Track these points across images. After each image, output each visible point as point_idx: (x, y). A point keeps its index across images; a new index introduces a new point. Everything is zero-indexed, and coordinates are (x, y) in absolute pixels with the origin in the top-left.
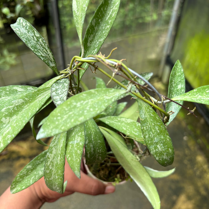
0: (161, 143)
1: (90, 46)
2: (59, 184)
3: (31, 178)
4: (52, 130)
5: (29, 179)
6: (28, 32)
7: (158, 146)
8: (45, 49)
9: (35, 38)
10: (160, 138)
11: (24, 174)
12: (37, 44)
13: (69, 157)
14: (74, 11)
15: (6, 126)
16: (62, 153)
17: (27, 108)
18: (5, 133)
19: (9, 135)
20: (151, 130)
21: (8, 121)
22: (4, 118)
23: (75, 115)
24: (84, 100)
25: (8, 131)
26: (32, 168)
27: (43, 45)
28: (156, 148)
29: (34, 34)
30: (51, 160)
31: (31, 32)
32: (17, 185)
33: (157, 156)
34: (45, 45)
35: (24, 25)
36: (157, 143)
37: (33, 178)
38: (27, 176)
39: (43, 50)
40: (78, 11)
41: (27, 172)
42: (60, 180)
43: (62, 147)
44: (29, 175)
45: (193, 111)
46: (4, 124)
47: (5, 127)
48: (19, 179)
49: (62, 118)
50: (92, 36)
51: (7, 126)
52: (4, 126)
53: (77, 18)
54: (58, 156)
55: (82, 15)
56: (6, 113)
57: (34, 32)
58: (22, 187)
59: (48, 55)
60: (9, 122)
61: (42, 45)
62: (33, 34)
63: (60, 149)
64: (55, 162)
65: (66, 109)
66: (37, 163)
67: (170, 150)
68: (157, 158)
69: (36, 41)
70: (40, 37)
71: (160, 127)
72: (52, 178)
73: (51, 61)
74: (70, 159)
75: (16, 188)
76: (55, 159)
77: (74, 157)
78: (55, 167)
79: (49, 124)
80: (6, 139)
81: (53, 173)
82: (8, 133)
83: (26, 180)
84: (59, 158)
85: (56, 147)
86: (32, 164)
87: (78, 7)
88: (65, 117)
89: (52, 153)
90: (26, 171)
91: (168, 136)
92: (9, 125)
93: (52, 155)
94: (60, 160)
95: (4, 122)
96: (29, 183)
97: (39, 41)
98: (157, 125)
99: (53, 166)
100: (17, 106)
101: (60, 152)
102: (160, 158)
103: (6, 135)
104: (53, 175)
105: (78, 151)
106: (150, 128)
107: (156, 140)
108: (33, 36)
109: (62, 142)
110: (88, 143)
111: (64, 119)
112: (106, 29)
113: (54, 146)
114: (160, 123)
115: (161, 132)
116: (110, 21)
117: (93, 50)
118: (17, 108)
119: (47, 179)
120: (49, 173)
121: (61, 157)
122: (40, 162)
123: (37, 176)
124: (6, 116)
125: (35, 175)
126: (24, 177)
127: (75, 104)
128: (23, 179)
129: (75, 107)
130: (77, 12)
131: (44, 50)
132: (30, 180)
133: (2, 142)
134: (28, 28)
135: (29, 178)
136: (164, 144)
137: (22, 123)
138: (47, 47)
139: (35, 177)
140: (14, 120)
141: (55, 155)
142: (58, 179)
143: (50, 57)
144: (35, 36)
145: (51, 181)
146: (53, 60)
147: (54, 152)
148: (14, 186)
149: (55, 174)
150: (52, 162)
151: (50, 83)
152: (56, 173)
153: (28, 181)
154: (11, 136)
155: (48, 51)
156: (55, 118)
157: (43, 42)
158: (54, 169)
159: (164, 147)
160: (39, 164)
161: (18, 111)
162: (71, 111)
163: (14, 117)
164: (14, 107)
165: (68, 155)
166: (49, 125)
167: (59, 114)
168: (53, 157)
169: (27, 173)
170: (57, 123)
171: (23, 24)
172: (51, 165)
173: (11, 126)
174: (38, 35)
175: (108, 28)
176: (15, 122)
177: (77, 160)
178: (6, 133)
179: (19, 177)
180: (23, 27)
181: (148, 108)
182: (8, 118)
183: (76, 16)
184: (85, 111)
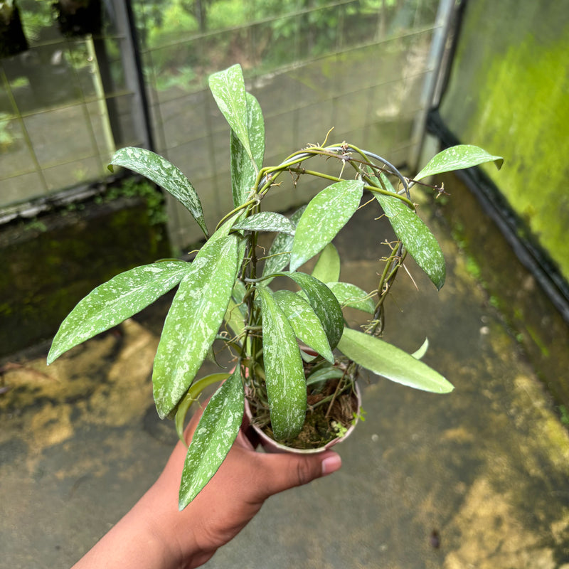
0: (426, 246)
1: (242, 172)
2: (300, 397)
3: (215, 450)
4: (310, 247)
5: (213, 454)
6: (148, 165)
7: (424, 252)
8: (184, 187)
9: (162, 172)
10: (422, 239)
11: (199, 449)
12: (168, 181)
13: (303, 335)
14: (225, 112)
15: (200, 302)
16: (289, 335)
17: (217, 269)
18: (204, 313)
19: (215, 313)
20: (408, 232)
21: (200, 294)
22: (192, 292)
23: (329, 219)
24: (327, 200)
25: (208, 308)
26: (208, 432)
27: (180, 180)
28: (422, 255)
29: (161, 165)
30: (274, 357)
31: (153, 165)
32: (192, 478)
33: (427, 268)
34: (183, 179)
35: (137, 155)
36: (421, 248)
37: (218, 448)
38: (204, 451)
39: (180, 190)
40: (231, 111)
41: (203, 443)
42: (300, 387)
43: (284, 326)
44: (207, 447)
45: (442, 188)
46: (197, 300)
47: (199, 305)
48: (193, 462)
49: (316, 229)
50: (239, 155)
51: (203, 303)
52: (197, 303)
53: (233, 121)
54: (284, 344)
55: (239, 114)
56: (193, 282)
57: (159, 161)
58: (206, 474)
59: (190, 196)
60: (202, 295)
61: (177, 182)
62: (158, 167)
63: (283, 330)
64: (283, 357)
65: (315, 217)
66: (213, 420)
67: (439, 253)
68: (429, 272)
69: (166, 177)
70: (172, 167)
71: (416, 223)
72: (285, 392)
73: (195, 208)
74: (305, 337)
75: (192, 487)
76: (280, 353)
77: (311, 331)
78: (285, 366)
79: (301, 243)
80: (213, 319)
81: (285, 381)
82: (212, 310)
83: (208, 459)
84: (287, 346)
85: (273, 331)
86: (204, 423)
87: (228, 106)
88: (319, 226)
89: (272, 344)
90: (200, 441)
91: (430, 233)
92: (204, 300)
93: (274, 347)
94: (291, 348)
95: (195, 298)
96: (216, 461)
97: (171, 175)
98: (412, 221)
99: (281, 366)
100: (202, 269)
101: (284, 336)
102: (432, 271)
103: (209, 315)
104: (285, 385)
105: (312, 320)
106: (406, 228)
107: (419, 244)
108: (159, 171)
109: (281, 319)
110: (318, 306)
111: (319, 229)
112: (258, 140)
113: (271, 330)
114: (413, 217)
115: (420, 229)
116: (257, 127)
117: (248, 176)
118: (204, 272)
119: (276, 401)
120: (278, 384)
121: (289, 343)
122: (216, 417)
123: (225, 441)
124: (194, 287)
125: (221, 441)
126: (199, 455)
127: (320, 207)
128: (200, 460)
129: (323, 210)
130: (230, 113)
131: (183, 189)
132: (215, 453)
133: (207, 327)
134: (146, 160)
135: (210, 452)
136: (429, 246)
137: (225, 288)
138: (186, 182)
139: (223, 444)
140: (208, 290)
141: (278, 344)
142: (296, 387)
143: (192, 200)
144: (163, 168)
145: (284, 400)
146: (197, 205)
147: (274, 340)
148: (186, 484)
149: (288, 381)
150: (277, 359)
151: (223, 232)
152: (290, 377)
153: (211, 459)
154: (218, 312)
155: (189, 188)
156: (307, 233)
157: (179, 174)
158: (284, 372)
159: (431, 251)
160: (216, 420)
161: (207, 276)
162: (322, 217)
163: (206, 286)
164: (199, 271)
165: (301, 333)
166: (303, 244)
167: (309, 226)
168: (276, 349)
169: (203, 445)
170: (313, 237)
171: (134, 156)
172: (277, 366)
173: (208, 299)
174: (167, 165)
175: (259, 138)
176: (211, 292)
177: (318, 333)
178: (206, 311)
179: (191, 459)
180: (136, 159)
181: (392, 202)
182: (198, 289)
183: (231, 118)
184: (339, 211)
